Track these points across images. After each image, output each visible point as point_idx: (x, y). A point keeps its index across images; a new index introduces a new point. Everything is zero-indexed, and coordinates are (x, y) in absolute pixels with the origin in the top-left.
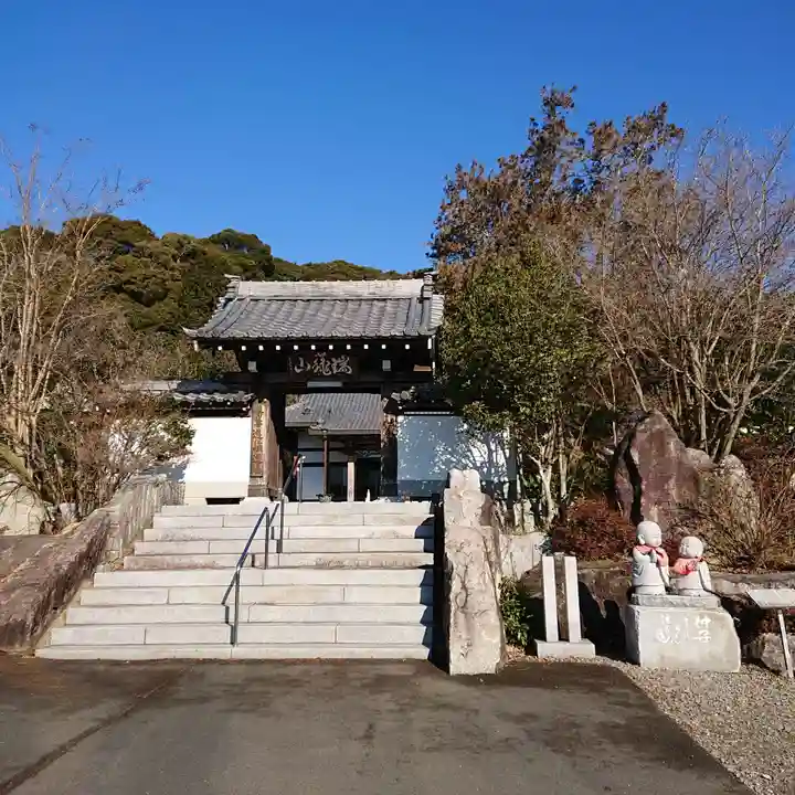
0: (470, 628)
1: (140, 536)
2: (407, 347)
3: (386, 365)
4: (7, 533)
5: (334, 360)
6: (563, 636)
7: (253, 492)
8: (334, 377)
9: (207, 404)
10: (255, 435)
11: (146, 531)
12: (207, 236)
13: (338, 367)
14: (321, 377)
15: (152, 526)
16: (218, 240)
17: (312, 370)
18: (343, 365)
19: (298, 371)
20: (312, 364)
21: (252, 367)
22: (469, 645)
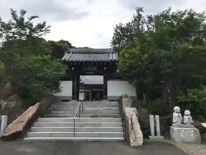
0: (135, 134)
5: (92, 67)
6: (156, 134)
7: (73, 99)
8: (92, 72)
13: (93, 69)
16: (59, 42)
17: (87, 70)
18: (95, 69)
20: (87, 68)
21: (73, 68)
22: (135, 138)
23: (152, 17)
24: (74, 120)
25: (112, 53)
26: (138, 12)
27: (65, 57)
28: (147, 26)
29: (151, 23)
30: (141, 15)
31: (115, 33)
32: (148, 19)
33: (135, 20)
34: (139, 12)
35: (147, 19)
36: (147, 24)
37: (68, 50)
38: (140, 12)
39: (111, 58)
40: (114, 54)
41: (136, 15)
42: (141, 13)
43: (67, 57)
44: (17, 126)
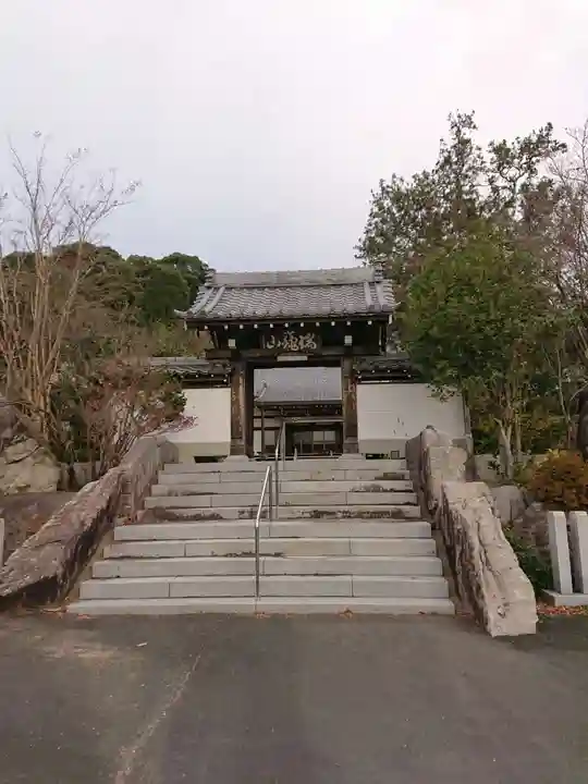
0: (500, 586)
1: (148, 491)
2: (370, 323)
3: (348, 340)
4: (30, 490)
5: (301, 337)
6: (577, 586)
7: (234, 451)
8: (300, 352)
9: (193, 376)
10: (234, 403)
11: (154, 487)
13: (305, 343)
14: (289, 352)
15: (157, 483)
16: (167, 261)
17: (282, 346)
18: (309, 342)
19: (270, 347)
20: (282, 341)
21: (232, 343)
22: (505, 605)
23: (509, 145)
24: (257, 530)
25: (372, 284)
26: (455, 129)
27: (204, 301)
28: (491, 181)
29: (505, 171)
30: (468, 141)
31: (376, 210)
32: (493, 155)
33: (447, 161)
34: (459, 131)
35: (489, 156)
36: (491, 174)
37: (210, 277)
38: (463, 130)
39: (369, 301)
40: (379, 288)
41: (451, 141)
42: (467, 133)
43: (207, 303)
44: (41, 558)
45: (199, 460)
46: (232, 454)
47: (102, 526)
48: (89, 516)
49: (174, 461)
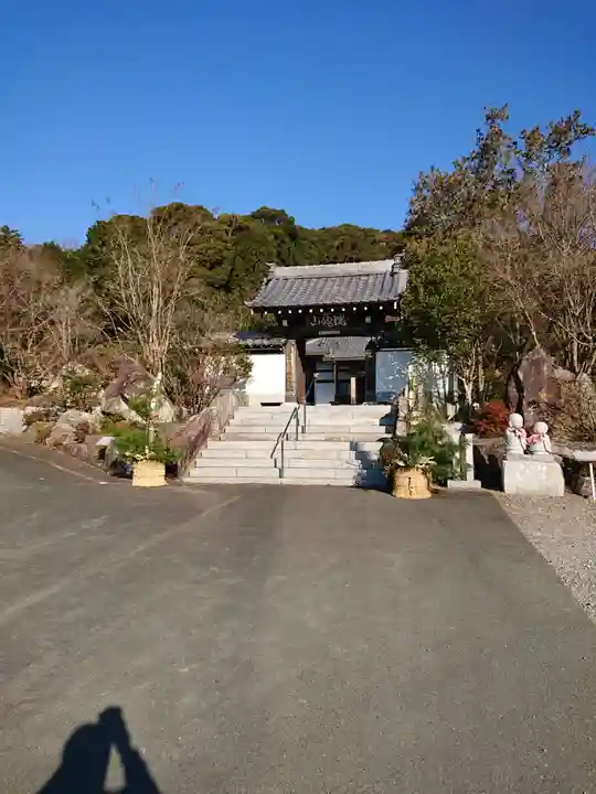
1: (228, 423)
2: (381, 308)
3: (368, 320)
5: (334, 317)
8: (335, 328)
9: (259, 346)
10: (288, 364)
11: (231, 421)
12: (248, 213)
13: (338, 321)
14: (327, 328)
16: (256, 216)
18: (341, 321)
19: (313, 325)
20: (321, 320)
21: (285, 323)
25: (391, 274)
37: (272, 272)
45: (263, 404)
46: (287, 401)
47: (200, 441)
48: (193, 434)
49: (246, 404)
